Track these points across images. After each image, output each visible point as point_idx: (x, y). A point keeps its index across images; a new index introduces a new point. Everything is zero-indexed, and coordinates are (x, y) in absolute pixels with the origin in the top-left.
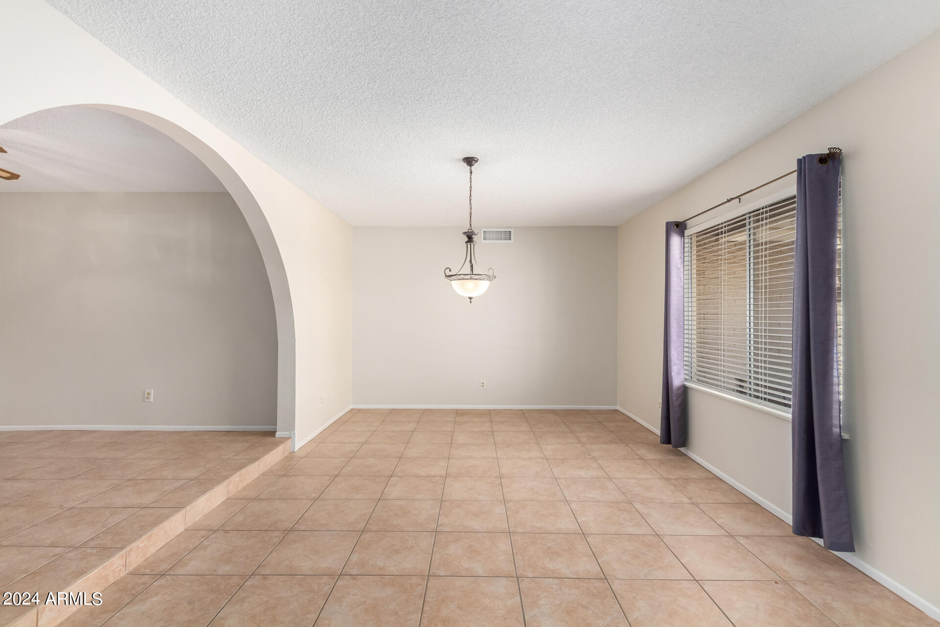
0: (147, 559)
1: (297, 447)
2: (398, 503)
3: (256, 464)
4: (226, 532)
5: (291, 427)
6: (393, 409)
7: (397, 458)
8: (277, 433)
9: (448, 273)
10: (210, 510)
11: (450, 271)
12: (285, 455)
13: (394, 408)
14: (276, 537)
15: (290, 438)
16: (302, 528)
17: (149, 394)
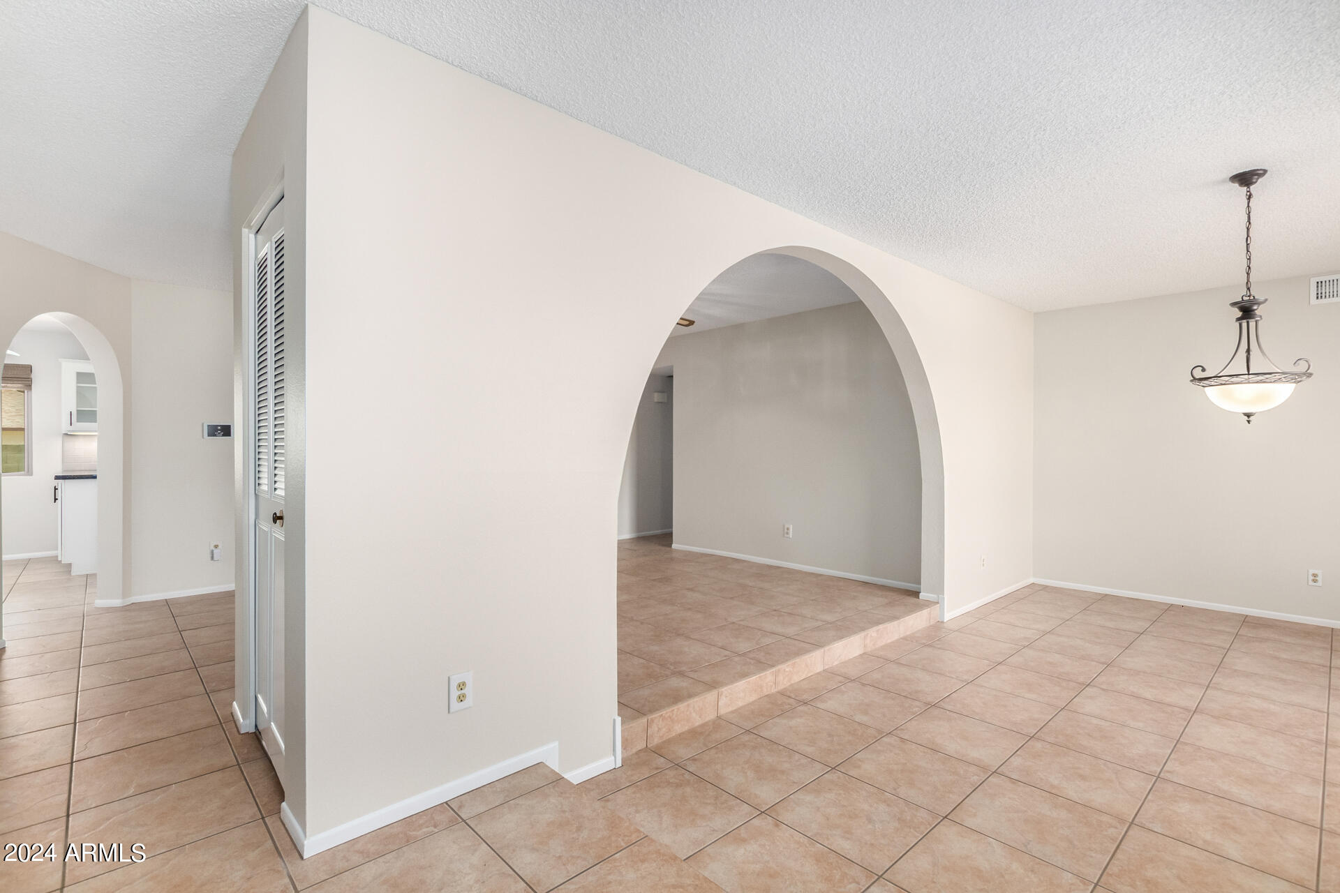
0: (792, 685)
1: (947, 617)
2: (1095, 721)
3: (896, 623)
4: (864, 685)
5: (939, 588)
6: (1106, 595)
7: (1103, 663)
8: (921, 594)
9: (1198, 374)
10: (847, 659)
11: (1204, 370)
12: (932, 623)
13: (1108, 593)
14: (917, 707)
15: (938, 603)
16: (949, 708)
17: (788, 529)
